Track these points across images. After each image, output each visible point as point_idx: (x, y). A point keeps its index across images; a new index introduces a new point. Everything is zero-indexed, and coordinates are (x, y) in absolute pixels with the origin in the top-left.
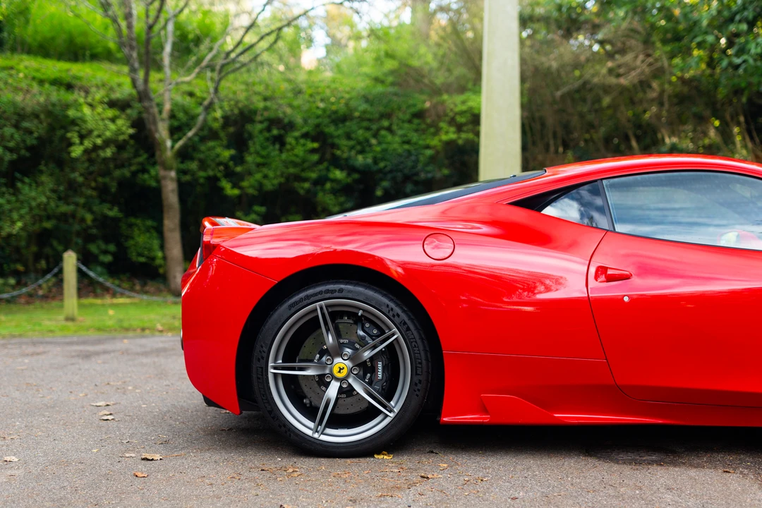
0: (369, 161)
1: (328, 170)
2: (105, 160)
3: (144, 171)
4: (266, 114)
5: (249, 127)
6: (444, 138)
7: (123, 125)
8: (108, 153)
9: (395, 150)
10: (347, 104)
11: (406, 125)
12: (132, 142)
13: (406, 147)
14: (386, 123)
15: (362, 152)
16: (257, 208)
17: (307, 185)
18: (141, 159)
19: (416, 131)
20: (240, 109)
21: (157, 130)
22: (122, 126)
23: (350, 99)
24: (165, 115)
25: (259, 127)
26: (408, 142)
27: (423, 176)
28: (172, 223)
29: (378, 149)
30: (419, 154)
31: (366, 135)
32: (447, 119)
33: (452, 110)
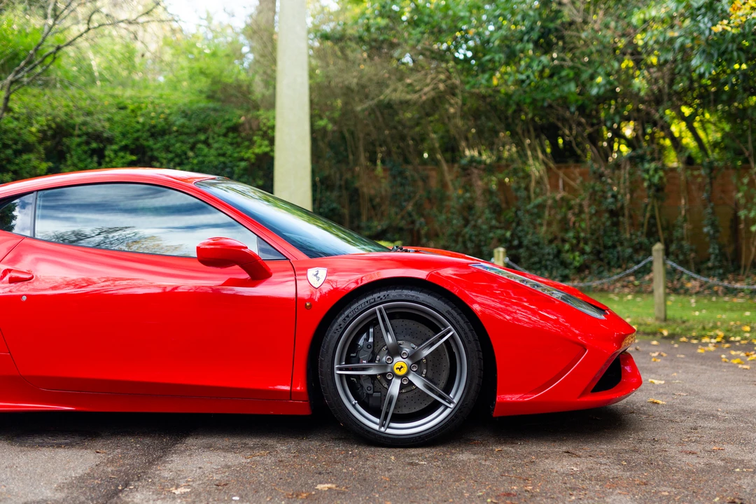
4: (84, 128)
5: (66, 140)
6: (257, 150)
9: (210, 162)
10: (166, 119)
11: (221, 138)
13: (222, 159)
14: (202, 137)
19: (231, 144)
20: (56, 123)
23: (170, 114)
25: (77, 140)
26: (224, 155)
29: (195, 161)
30: (235, 166)
31: (184, 148)
32: (261, 133)
33: (264, 124)
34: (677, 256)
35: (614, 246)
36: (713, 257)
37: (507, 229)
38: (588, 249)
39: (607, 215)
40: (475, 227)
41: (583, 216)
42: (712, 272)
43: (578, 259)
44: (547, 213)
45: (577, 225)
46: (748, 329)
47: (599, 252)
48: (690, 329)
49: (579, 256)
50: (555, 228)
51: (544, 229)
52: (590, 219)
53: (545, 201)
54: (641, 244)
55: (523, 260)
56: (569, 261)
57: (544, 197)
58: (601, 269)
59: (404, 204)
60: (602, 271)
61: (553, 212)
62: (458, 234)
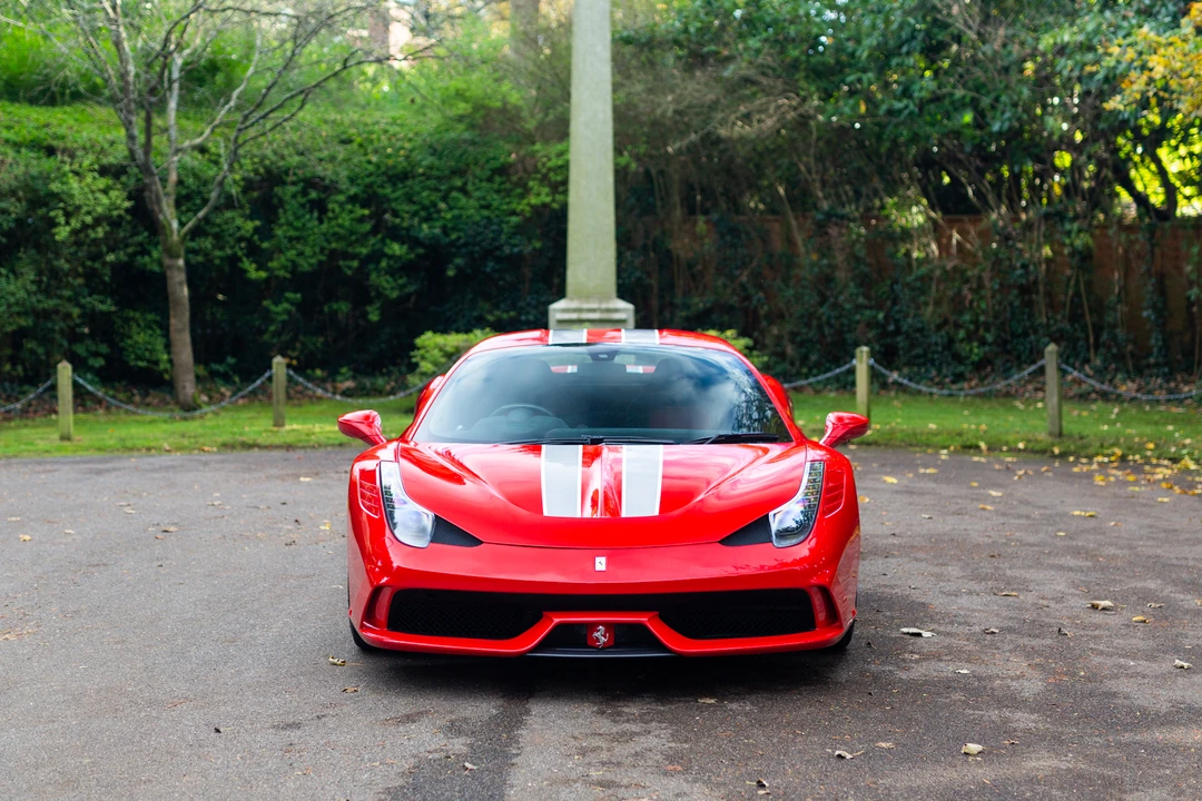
0: (437, 231)
1: (383, 241)
2: (95, 241)
3: (144, 252)
4: (301, 173)
5: (278, 190)
6: (534, 201)
7: (117, 197)
8: (100, 232)
9: (470, 217)
10: (407, 157)
11: (484, 184)
12: (129, 218)
13: (486, 213)
14: (458, 182)
15: (428, 219)
16: (290, 295)
17: (355, 264)
18: (140, 238)
19: (498, 192)
20: (265, 168)
21: (161, 211)
22: (117, 199)
23: (411, 151)
24: (171, 187)
25: (292, 189)
26: (487, 207)
27: (507, 250)
28: (180, 322)
29: (449, 216)
30: (502, 222)
31: (433, 198)
32: (539, 176)
33: (544, 164)
34: (1109, 348)
35: (1025, 334)
36: (1155, 350)
37: (880, 307)
38: (990, 338)
39: (1015, 292)
40: (835, 305)
41: (983, 292)
42: (1155, 371)
43: (977, 352)
44: (934, 288)
45: (975, 304)
46: (1151, 446)
47: (1005, 342)
48: (1085, 447)
49: (978, 347)
50: (945, 309)
51: (930, 309)
52: (993, 297)
53: (932, 271)
54: (1061, 331)
55: (901, 352)
56: (963, 354)
57: (930, 267)
58: (1009, 365)
59: (737, 272)
60: (1010, 368)
61: (942, 287)
62: (812, 315)
